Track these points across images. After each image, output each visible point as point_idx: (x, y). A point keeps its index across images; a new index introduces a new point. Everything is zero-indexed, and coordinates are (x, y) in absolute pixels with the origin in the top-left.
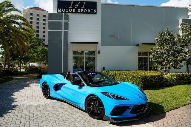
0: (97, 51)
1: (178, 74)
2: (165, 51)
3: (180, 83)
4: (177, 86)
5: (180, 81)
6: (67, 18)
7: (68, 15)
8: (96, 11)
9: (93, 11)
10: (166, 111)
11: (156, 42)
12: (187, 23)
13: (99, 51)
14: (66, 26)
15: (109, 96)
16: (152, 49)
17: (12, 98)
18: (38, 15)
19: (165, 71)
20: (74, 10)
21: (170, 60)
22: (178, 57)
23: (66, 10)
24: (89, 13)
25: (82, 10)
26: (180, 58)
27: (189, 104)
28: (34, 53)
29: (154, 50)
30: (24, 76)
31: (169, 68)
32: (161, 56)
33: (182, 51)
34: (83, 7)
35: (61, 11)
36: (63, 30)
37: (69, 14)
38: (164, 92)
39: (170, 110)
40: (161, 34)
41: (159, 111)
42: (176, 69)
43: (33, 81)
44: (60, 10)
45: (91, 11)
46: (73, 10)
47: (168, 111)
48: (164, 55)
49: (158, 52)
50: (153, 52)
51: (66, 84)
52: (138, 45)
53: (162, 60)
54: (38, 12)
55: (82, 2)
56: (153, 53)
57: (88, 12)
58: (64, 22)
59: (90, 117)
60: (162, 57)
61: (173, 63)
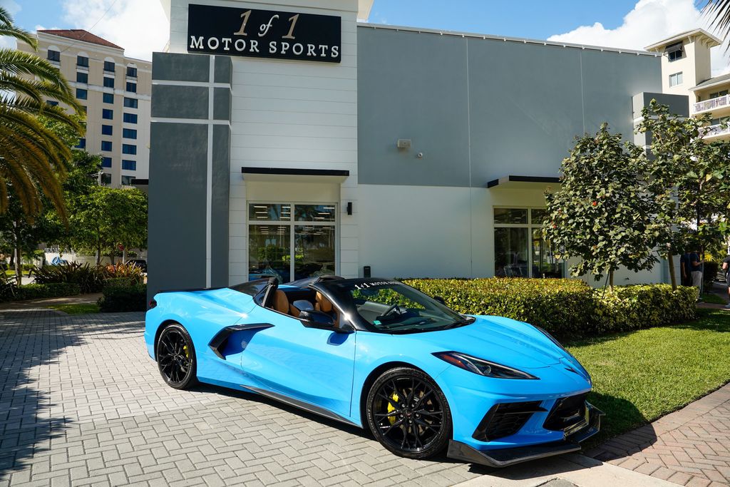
0: (344, 204)
1: (639, 288)
2: (600, 204)
3: (649, 320)
4: (645, 333)
5: (651, 314)
6: (225, 74)
7: (230, 63)
8: (339, 51)
9: (328, 52)
10: (649, 419)
11: (567, 173)
12: (663, 109)
13: (350, 205)
14: (224, 105)
15: (464, 366)
16: (550, 199)
17: (27, 390)
18: (83, 62)
19: (598, 278)
20: (254, 45)
21: (619, 237)
22: (645, 228)
23: (222, 45)
24: (311, 58)
25: (285, 46)
26: (655, 230)
27: (711, 392)
28: (75, 213)
29: (556, 202)
30: (37, 305)
31: (613, 266)
32: (584, 222)
33: (656, 205)
34: (289, 36)
35: (202, 47)
36: (211, 122)
37: (234, 59)
38: (609, 355)
39: (662, 416)
40: (584, 144)
41: (626, 419)
42: (636, 271)
43: (90, 323)
44: (198, 42)
45: (318, 51)
46: (248, 46)
47: (655, 420)
48: (597, 221)
49: (573, 207)
50: (556, 209)
51: (268, 326)
52: (492, 184)
53: (588, 237)
54: (84, 50)
55: (285, 16)
56: (556, 213)
57: (309, 54)
58: (216, 89)
59: (387, 452)
60: (588, 227)
61: (628, 248)
